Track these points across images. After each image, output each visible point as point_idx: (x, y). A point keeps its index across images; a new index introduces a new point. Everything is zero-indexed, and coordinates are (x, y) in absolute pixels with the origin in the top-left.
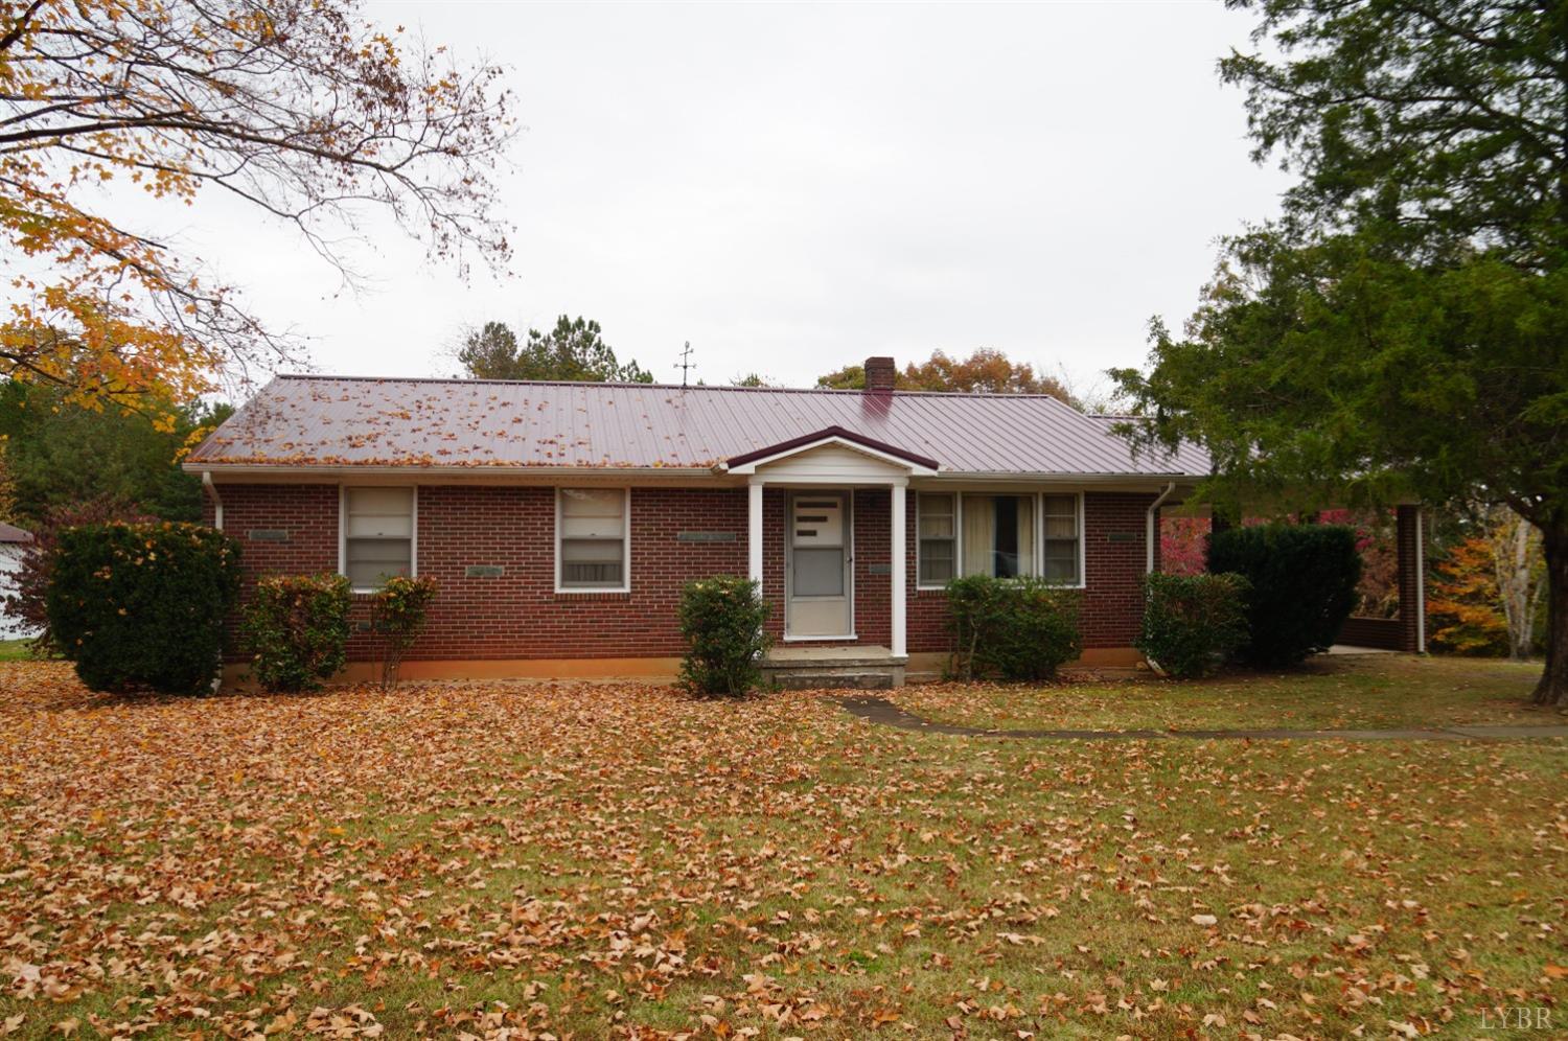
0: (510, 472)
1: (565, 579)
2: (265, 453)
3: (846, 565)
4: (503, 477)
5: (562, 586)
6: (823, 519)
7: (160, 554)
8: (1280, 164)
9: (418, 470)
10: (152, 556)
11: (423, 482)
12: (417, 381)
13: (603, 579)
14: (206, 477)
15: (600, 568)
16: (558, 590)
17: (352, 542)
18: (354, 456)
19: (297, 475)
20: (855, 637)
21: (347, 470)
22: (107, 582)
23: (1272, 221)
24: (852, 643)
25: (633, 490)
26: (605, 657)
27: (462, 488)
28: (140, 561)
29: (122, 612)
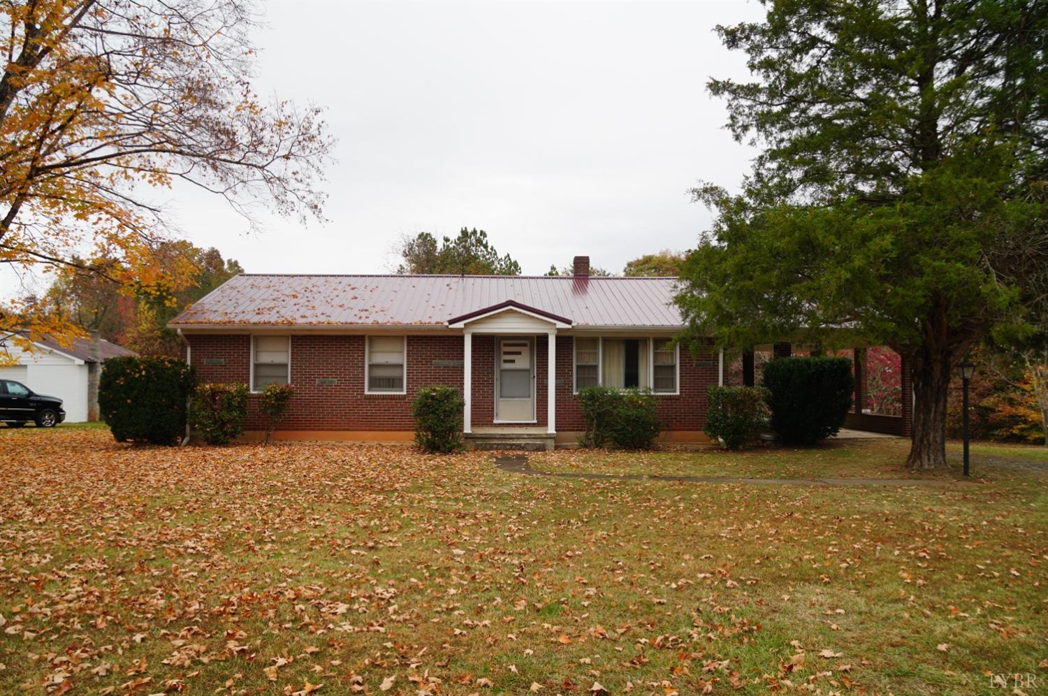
0: (335, 328)
1: (371, 387)
2: (211, 318)
3: (531, 380)
4: (332, 330)
5: (369, 390)
6: (519, 353)
7: (148, 372)
8: (749, 142)
9: (286, 327)
10: (144, 373)
11: (294, 333)
12: (312, 276)
13: (393, 387)
14: (179, 331)
15: (391, 381)
16: (367, 392)
17: (257, 366)
18: (256, 319)
19: (224, 330)
20: (535, 421)
21: (250, 327)
22: (122, 386)
23: (748, 176)
24: (533, 425)
25: (408, 337)
26: (391, 430)
27: (315, 337)
28: (137, 375)
29: (129, 401)
